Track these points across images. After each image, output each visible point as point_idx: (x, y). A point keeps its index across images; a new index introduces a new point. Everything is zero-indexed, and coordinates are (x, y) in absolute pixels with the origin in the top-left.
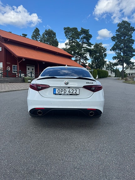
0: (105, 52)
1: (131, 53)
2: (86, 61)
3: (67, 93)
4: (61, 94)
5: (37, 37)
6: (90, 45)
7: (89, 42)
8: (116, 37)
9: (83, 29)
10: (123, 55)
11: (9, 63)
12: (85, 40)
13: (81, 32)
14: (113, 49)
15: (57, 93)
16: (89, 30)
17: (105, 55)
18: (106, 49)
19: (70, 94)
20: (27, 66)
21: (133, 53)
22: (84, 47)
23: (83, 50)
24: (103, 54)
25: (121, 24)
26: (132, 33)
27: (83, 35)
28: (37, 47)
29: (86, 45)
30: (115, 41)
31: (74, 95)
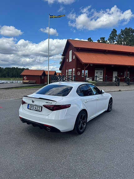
3: (34, 109)
4: (31, 109)
5: (114, 38)
11: (80, 69)
15: (29, 108)
19: (36, 110)
20: (95, 70)
28: (106, 50)
31: (38, 111)
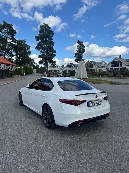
0: (29, 49)
1: (53, 53)
2: (11, 57)
3: (96, 104)
6: (14, 40)
7: (14, 38)
8: (39, 37)
9: (6, 22)
10: (46, 54)
12: (9, 35)
13: (5, 26)
14: (38, 48)
15: (90, 105)
16: (12, 25)
17: (30, 52)
18: (30, 47)
21: (54, 54)
22: (9, 43)
23: (8, 45)
24: (27, 51)
25: (43, 26)
26: (52, 36)
27: (7, 29)
29: (11, 40)
30: (39, 41)
31: (100, 105)
